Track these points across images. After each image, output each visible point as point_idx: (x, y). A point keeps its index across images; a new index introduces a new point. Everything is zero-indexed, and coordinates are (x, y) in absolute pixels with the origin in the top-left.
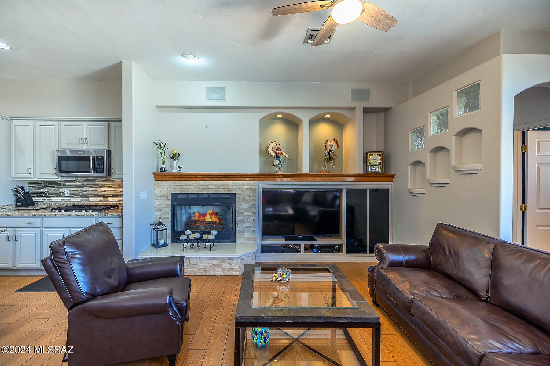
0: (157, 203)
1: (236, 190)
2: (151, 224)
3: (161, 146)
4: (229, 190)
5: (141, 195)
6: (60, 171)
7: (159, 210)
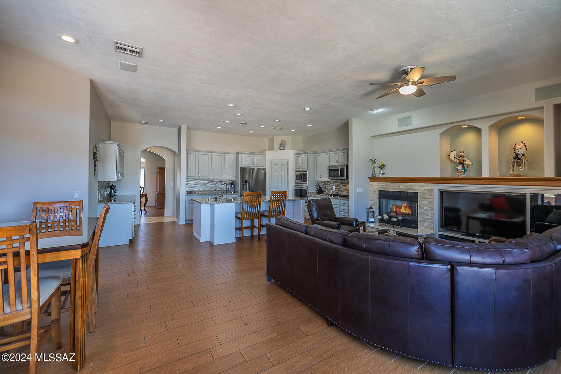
0: (371, 196)
1: (418, 190)
2: (366, 208)
3: (373, 161)
4: (413, 189)
5: (358, 190)
6: (330, 177)
7: (372, 200)
